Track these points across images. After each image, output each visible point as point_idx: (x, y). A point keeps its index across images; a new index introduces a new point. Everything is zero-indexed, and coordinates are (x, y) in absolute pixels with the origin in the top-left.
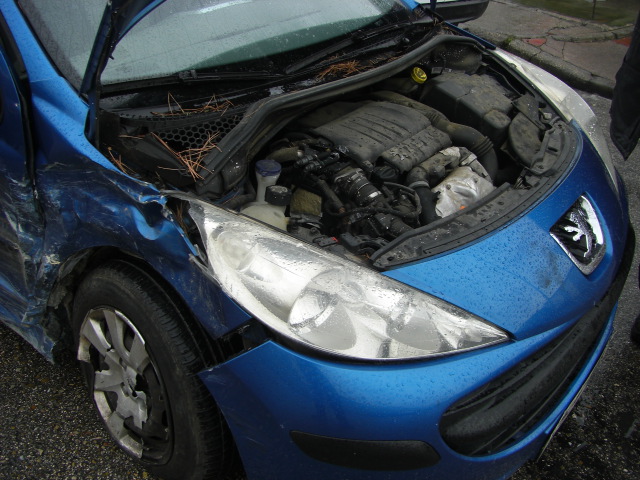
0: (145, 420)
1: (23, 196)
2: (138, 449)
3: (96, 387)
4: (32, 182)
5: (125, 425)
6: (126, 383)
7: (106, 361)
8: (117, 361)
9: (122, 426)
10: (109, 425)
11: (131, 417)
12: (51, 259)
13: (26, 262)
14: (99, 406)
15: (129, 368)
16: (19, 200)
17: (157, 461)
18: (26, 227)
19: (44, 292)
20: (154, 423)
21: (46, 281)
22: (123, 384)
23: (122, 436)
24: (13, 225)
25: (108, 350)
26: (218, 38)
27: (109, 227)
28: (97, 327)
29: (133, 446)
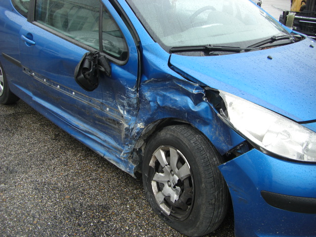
0: (177, 199)
1: (132, 95)
2: (168, 211)
3: (154, 179)
4: (137, 89)
5: (165, 199)
6: (171, 181)
7: (164, 169)
8: (169, 171)
9: (163, 199)
10: (156, 197)
11: (169, 197)
12: (140, 125)
13: (126, 128)
14: (153, 188)
15: (175, 175)
16: (129, 98)
17: (178, 218)
18: (128, 112)
19: (133, 141)
20: (182, 202)
21: (136, 136)
22: (169, 181)
23: (161, 203)
24: (122, 112)
25: (166, 165)
26: (214, 36)
27: (174, 107)
28: (163, 154)
29: (166, 209)
